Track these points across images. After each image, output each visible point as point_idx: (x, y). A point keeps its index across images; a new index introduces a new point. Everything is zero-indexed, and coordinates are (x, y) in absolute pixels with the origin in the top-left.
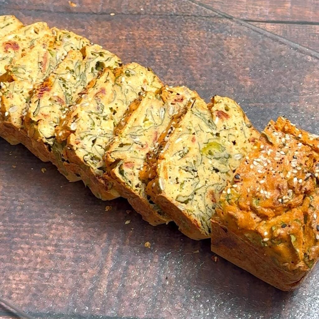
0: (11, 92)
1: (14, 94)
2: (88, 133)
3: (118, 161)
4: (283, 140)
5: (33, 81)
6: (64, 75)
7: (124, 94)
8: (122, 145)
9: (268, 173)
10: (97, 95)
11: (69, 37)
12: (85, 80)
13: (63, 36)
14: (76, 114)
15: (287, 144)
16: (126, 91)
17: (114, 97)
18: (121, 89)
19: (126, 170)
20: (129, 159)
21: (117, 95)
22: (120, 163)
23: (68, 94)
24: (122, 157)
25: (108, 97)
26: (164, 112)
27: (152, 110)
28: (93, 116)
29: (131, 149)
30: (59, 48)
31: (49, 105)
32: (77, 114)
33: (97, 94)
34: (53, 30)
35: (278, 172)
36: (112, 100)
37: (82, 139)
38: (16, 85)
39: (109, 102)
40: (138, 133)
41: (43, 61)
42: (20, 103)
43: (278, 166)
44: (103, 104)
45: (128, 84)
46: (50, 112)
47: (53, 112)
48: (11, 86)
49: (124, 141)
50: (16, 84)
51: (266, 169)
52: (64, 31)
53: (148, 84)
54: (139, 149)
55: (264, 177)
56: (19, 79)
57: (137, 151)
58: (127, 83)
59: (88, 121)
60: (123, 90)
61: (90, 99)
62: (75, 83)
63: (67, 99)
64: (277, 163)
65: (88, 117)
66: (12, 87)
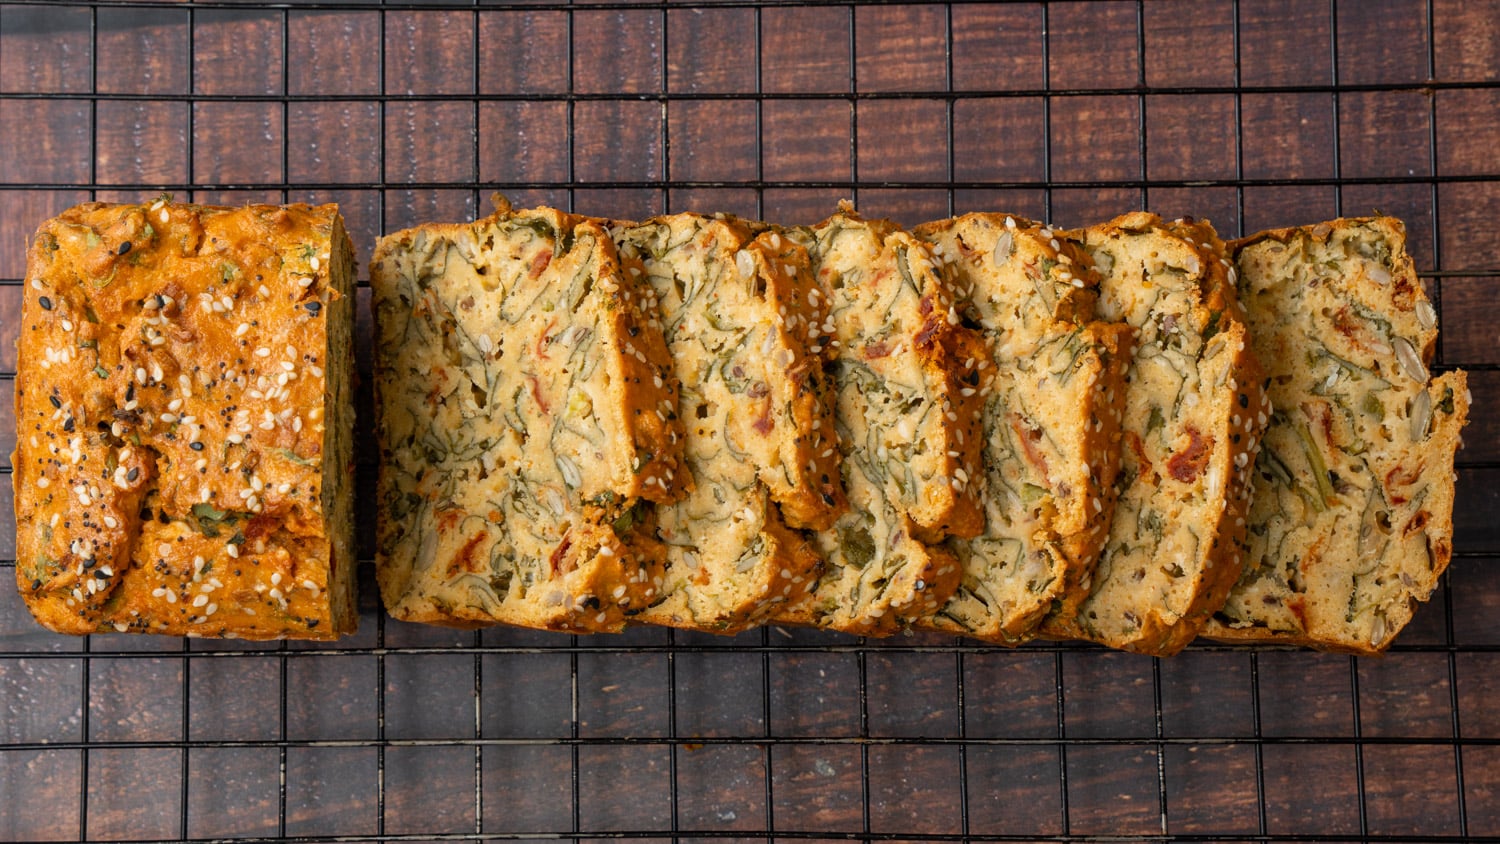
0: (1040, 282)
1: (1028, 286)
2: (708, 288)
3: (568, 244)
4: (256, 483)
5: (1019, 367)
6: (917, 420)
7: (718, 483)
8: (588, 286)
9: (241, 361)
10: (766, 399)
11: (1031, 586)
12: (867, 470)
13: (1044, 569)
14: (766, 295)
15: (240, 475)
16: (721, 493)
17: (732, 443)
18: (735, 487)
19: (539, 245)
20: (552, 274)
21: (728, 457)
22: (559, 243)
23: (876, 389)
24: (567, 262)
25: (742, 425)
26: (569, 479)
27: (595, 450)
28: (731, 340)
29: (564, 303)
30: (1029, 524)
31: (892, 310)
32: (764, 300)
33: (770, 400)
34: (1140, 625)
35: (219, 384)
36: (729, 433)
37: (709, 261)
38: (1042, 312)
39: (730, 419)
40: (579, 357)
41: (1037, 446)
42: (1001, 280)
43: (229, 397)
44: (739, 396)
45: (732, 521)
46: (877, 297)
47: (870, 307)
48: (1051, 298)
49: (593, 300)
50: (1046, 314)
51: (253, 372)
52: (1054, 585)
53: (691, 578)
54: (549, 322)
55: (245, 343)
56: (1050, 335)
57: (549, 316)
58: (737, 520)
59: (731, 317)
60: (729, 489)
61: (770, 366)
62: (881, 435)
63: (866, 374)
64: (235, 408)
65: (739, 323)
66: (1048, 296)
